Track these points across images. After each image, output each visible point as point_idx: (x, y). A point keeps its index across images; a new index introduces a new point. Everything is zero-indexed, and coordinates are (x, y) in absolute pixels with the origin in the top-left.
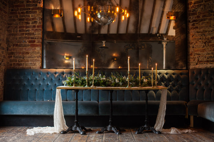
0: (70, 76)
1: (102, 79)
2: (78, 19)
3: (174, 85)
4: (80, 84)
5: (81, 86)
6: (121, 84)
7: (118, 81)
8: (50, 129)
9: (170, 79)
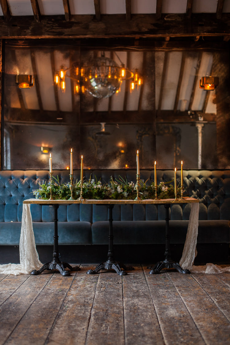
0: (44, 183)
1: (95, 187)
2: (60, 88)
3: (212, 195)
4: (60, 195)
5: (63, 199)
6: (126, 194)
7: (122, 191)
8: (15, 268)
9: (206, 185)
